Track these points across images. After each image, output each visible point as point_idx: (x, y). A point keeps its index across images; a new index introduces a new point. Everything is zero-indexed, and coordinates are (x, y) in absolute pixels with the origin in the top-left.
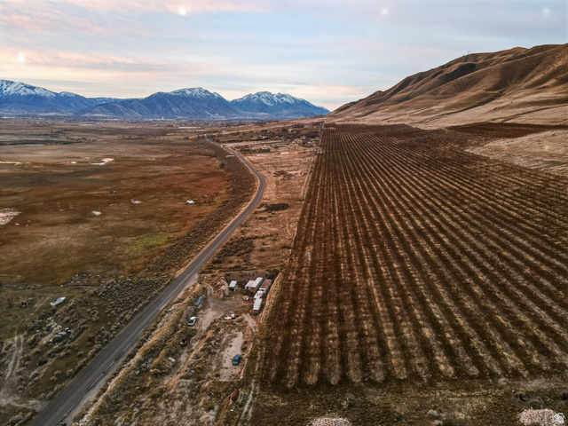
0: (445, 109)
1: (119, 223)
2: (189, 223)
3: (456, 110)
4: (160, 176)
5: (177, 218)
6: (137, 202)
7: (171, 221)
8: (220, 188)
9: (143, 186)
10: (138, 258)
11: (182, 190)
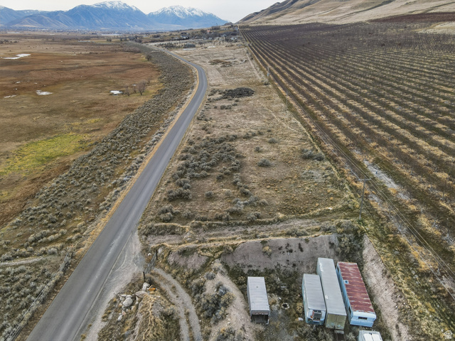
0: (352, 8)
1: (9, 120)
2: (115, 117)
3: (363, 9)
4: (81, 67)
5: (97, 111)
6: (44, 93)
7: (87, 115)
8: (151, 78)
9: (56, 77)
10: (17, 183)
11: (105, 80)
